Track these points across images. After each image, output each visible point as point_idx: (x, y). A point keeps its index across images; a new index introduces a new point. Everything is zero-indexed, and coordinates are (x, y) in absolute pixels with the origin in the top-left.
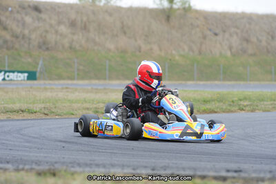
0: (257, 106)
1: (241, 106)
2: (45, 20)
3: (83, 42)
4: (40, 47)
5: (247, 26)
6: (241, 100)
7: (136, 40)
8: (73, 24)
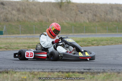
0: (100, 43)
1: (93, 44)
2: (6, 9)
3: (23, 18)
4: (4, 20)
5: (96, 9)
6: (92, 41)
7: (46, 16)
8: (18, 10)
